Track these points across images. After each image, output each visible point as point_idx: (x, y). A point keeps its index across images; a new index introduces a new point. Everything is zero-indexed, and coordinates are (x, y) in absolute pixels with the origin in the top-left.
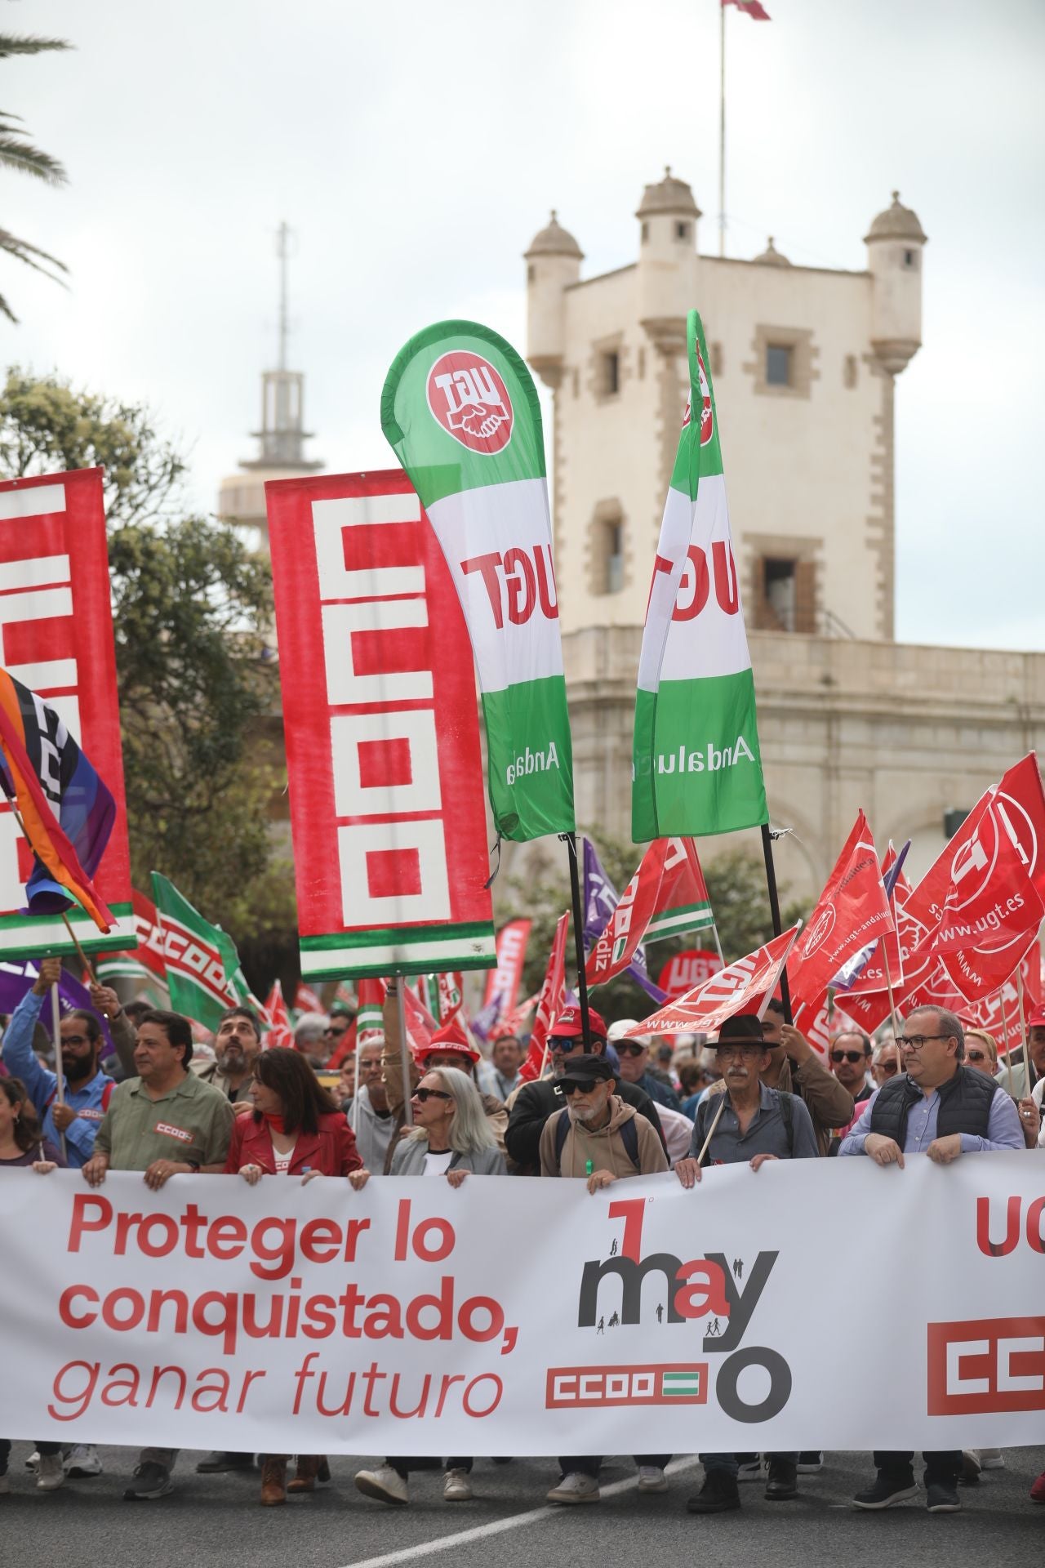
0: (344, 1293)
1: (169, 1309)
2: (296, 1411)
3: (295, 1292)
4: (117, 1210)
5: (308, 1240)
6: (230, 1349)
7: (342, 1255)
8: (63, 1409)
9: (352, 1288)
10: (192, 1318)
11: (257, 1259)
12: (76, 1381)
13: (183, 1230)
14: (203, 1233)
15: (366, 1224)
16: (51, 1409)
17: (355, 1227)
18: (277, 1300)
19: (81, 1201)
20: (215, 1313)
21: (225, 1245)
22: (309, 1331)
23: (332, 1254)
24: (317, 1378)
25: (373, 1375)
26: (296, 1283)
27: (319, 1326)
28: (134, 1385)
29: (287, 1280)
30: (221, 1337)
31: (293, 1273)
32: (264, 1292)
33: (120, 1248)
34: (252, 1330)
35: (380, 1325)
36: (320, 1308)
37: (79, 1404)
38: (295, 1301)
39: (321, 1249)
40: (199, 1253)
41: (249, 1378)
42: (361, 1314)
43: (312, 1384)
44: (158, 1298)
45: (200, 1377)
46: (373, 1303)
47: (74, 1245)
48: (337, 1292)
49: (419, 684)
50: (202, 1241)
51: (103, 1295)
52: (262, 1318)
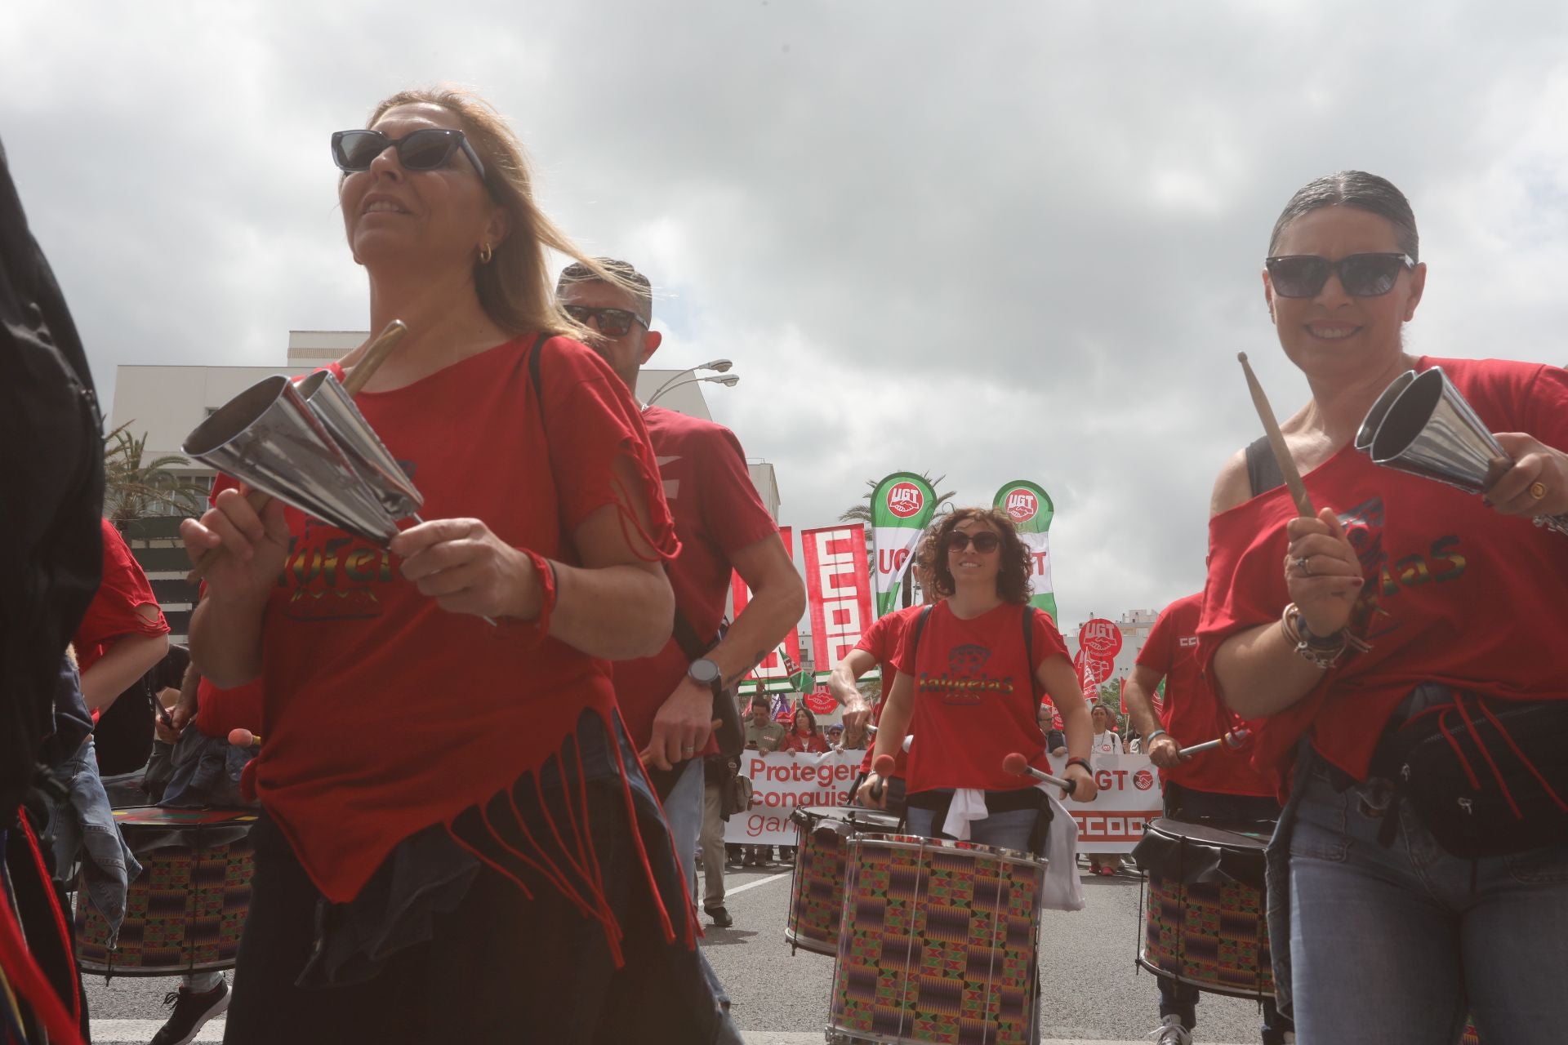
3: (834, 791)
5: (837, 772)
8: (752, 832)
11: (820, 780)
12: (756, 822)
13: (792, 772)
14: (799, 770)
16: (748, 832)
18: (827, 794)
19: (753, 761)
21: (808, 777)
22: (840, 804)
23: (846, 777)
26: (834, 787)
28: (778, 824)
29: (830, 787)
31: (833, 784)
33: (769, 778)
34: (820, 805)
37: (758, 832)
38: (834, 794)
39: (841, 775)
40: (798, 780)
44: (785, 796)
47: (752, 776)
49: (851, 591)
50: (799, 775)
51: (765, 794)
52: (822, 800)
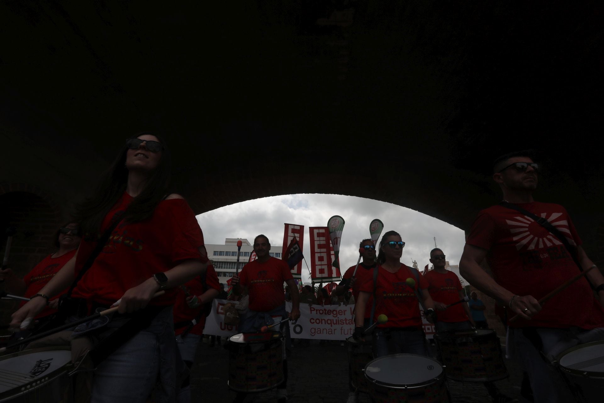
0: (345, 319)
1: (323, 321)
2: (341, 334)
4: (316, 309)
5: (339, 313)
6: (331, 326)
7: (343, 314)
8: (312, 334)
9: (346, 318)
10: (326, 322)
11: (333, 315)
12: (313, 331)
13: (324, 311)
14: (327, 311)
15: (346, 311)
16: (311, 334)
17: (345, 311)
18: (336, 320)
20: (329, 322)
21: (329, 313)
22: (341, 324)
23: (342, 314)
24: (343, 330)
25: (350, 329)
27: (342, 323)
28: (321, 331)
29: (337, 318)
30: (330, 325)
31: (338, 316)
32: (335, 319)
34: (334, 324)
35: (351, 323)
36: (342, 321)
37: (314, 334)
38: (338, 320)
41: (335, 330)
42: (348, 322)
43: (343, 331)
44: (322, 320)
45: (329, 330)
46: (349, 320)
47: (311, 313)
48: (344, 319)
49: (324, 250)
50: (326, 313)
51: (315, 319)
52: (335, 322)
